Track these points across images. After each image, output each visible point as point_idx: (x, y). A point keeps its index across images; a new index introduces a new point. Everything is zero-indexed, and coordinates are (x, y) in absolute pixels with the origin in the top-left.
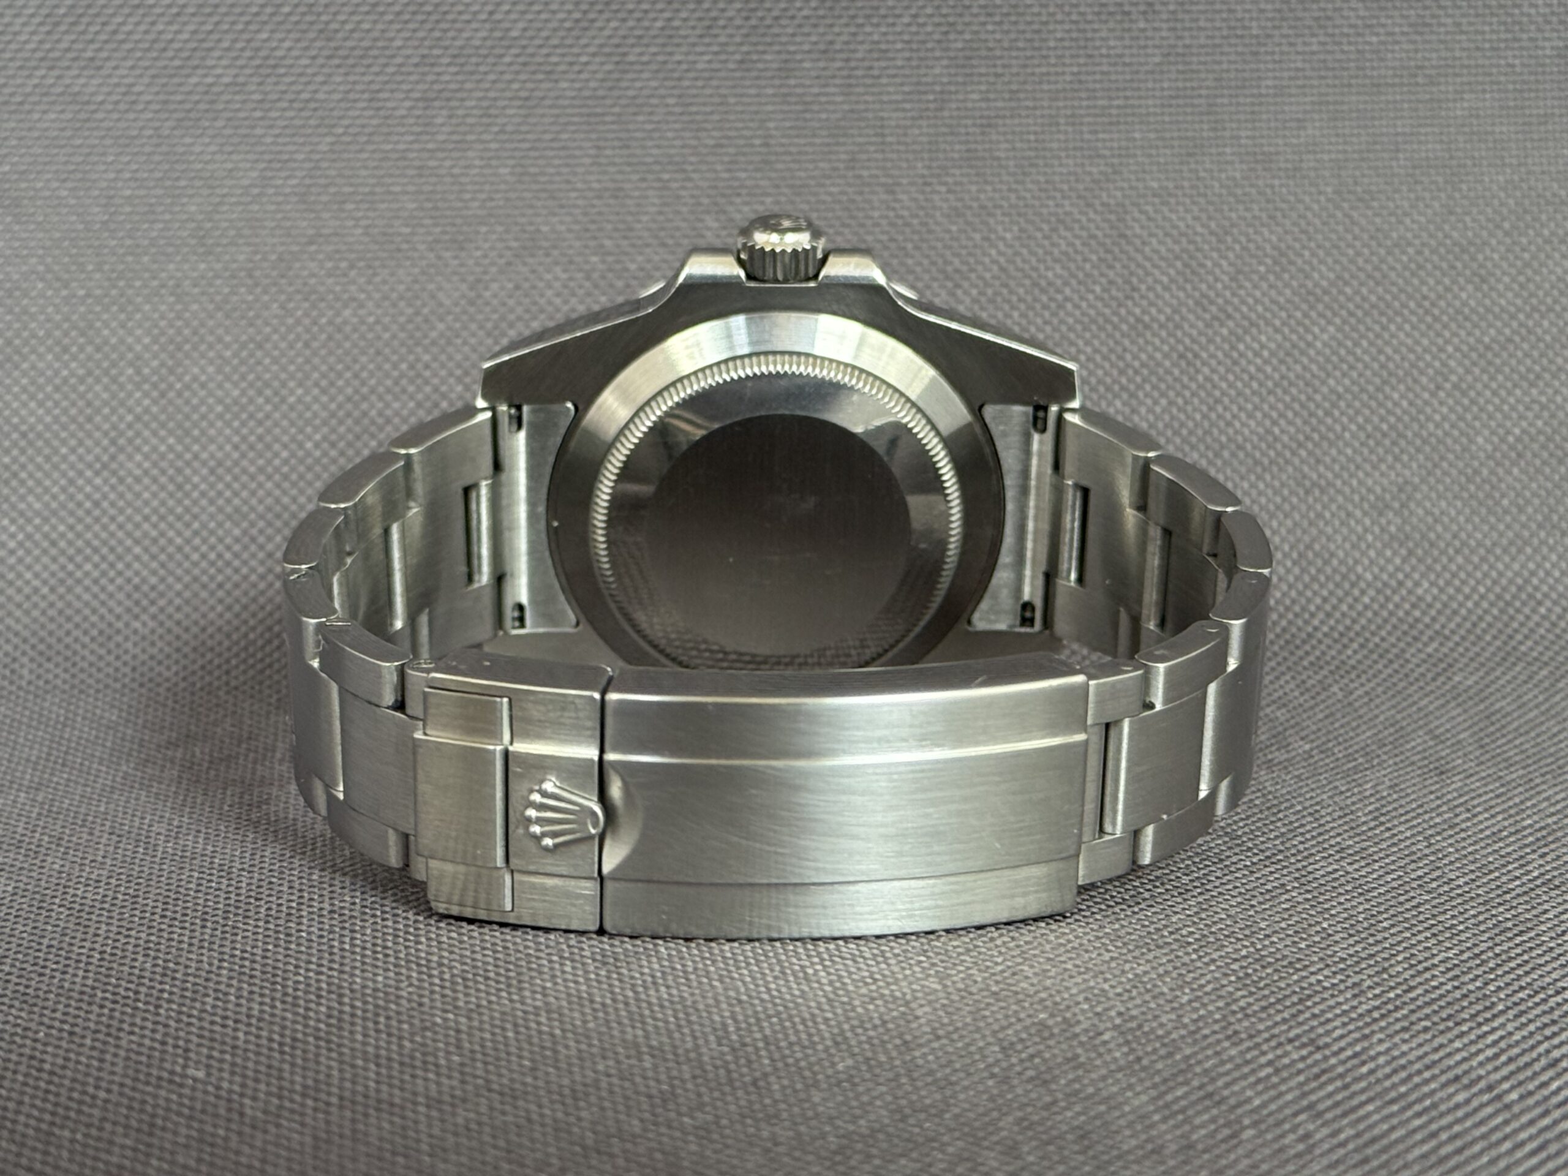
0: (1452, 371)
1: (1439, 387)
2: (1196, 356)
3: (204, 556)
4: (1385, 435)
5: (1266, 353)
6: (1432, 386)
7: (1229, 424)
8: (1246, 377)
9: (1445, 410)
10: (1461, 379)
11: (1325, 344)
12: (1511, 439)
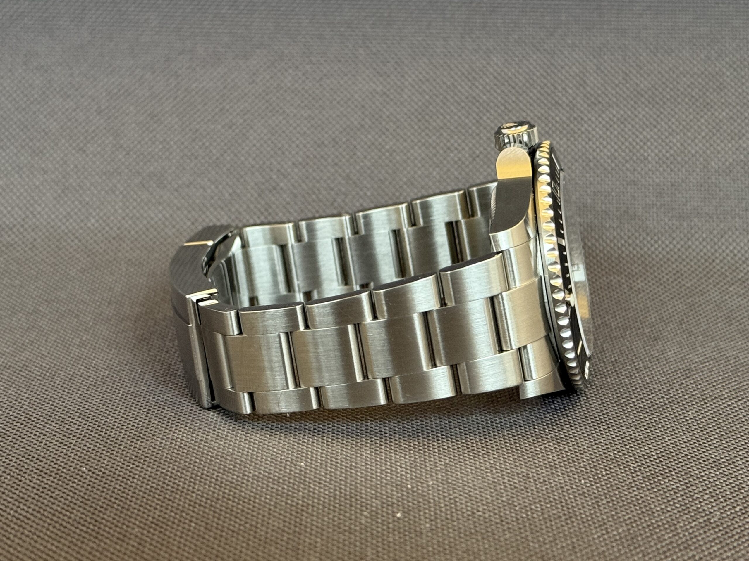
0: (703, 130)
1: (695, 138)
2: (582, 119)
3: (121, 193)
4: (667, 159)
5: (615, 119)
6: (693, 137)
7: (594, 151)
8: (604, 129)
9: (697, 148)
10: (707, 134)
11: (644, 116)
12: (727, 163)
